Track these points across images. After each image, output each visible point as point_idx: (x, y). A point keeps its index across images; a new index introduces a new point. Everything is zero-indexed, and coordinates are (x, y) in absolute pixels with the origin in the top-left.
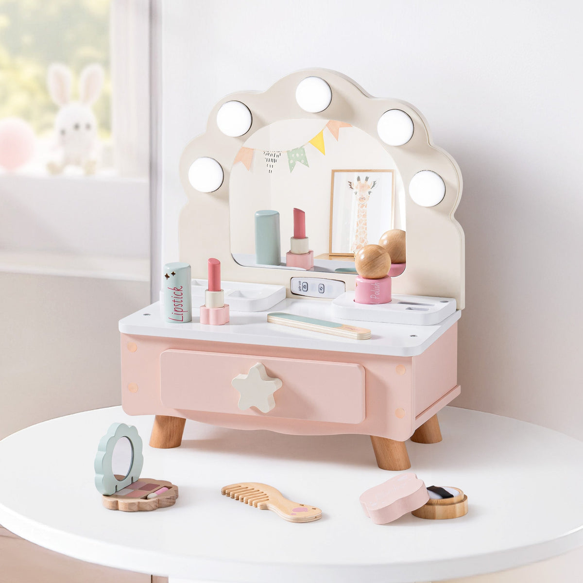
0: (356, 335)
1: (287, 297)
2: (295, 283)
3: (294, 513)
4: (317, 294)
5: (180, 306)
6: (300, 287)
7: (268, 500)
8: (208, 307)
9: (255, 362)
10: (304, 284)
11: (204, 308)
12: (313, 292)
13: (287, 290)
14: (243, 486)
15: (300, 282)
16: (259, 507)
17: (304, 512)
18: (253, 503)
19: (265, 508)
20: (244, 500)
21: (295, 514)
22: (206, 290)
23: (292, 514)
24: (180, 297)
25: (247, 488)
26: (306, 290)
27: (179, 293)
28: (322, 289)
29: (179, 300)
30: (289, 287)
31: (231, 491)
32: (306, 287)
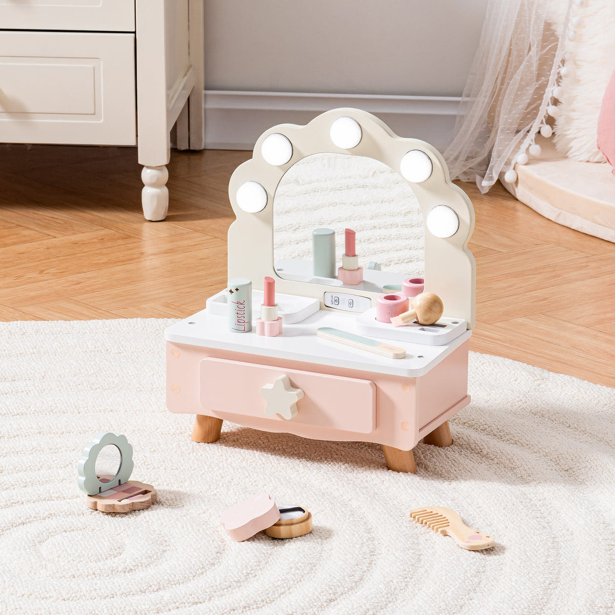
0: (392, 355)
1: (321, 309)
2: (328, 296)
3: (469, 540)
4: (346, 307)
5: (242, 318)
6: (332, 301)
7: (448, 525)
8: (263, 319)
9: (281, 374)
10: (336, 298)
11: (260, 321)
12: (344, 305)
13: (321, 303)
14: (429, 510)
15: (332, 296)
16: (439, 532)
17: (478, 540)
18: (435, 528)
19: (445, 534)
20: (427, 524)
21: (470, 542)
22: (262, 305)
23: (467, 542)
24: (243, 310)
25: (432, 512)
26: (337, 303)
27: (241, 306)
28: (351, 303)
29: (242, 313)
30: (323, 301)
31: (417, 515)
32: (337, 301)
